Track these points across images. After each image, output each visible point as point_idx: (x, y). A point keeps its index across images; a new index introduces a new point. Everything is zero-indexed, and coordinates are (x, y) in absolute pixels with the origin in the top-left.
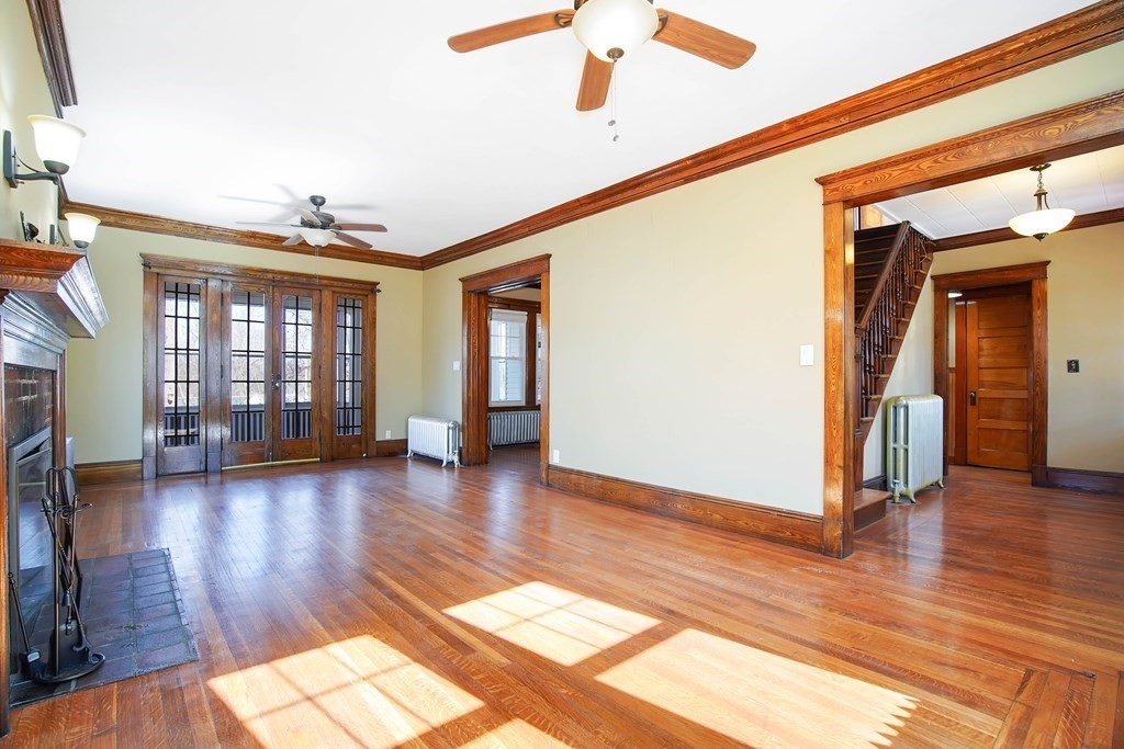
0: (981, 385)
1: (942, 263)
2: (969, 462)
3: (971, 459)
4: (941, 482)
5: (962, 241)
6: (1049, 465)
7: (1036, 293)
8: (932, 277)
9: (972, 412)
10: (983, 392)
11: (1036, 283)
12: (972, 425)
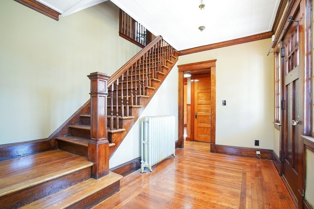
0: (199, 111)
1: (183, 60)
2: (195, 140)
3: (196, 138)
4: (174, 155)
5: (190, 51)
6: (216, 144)
7: (212, 73)
8: (178, 66)
9: (196, 121)
10: (199, 113)
11: (212, 68)
12: (196, 126)
